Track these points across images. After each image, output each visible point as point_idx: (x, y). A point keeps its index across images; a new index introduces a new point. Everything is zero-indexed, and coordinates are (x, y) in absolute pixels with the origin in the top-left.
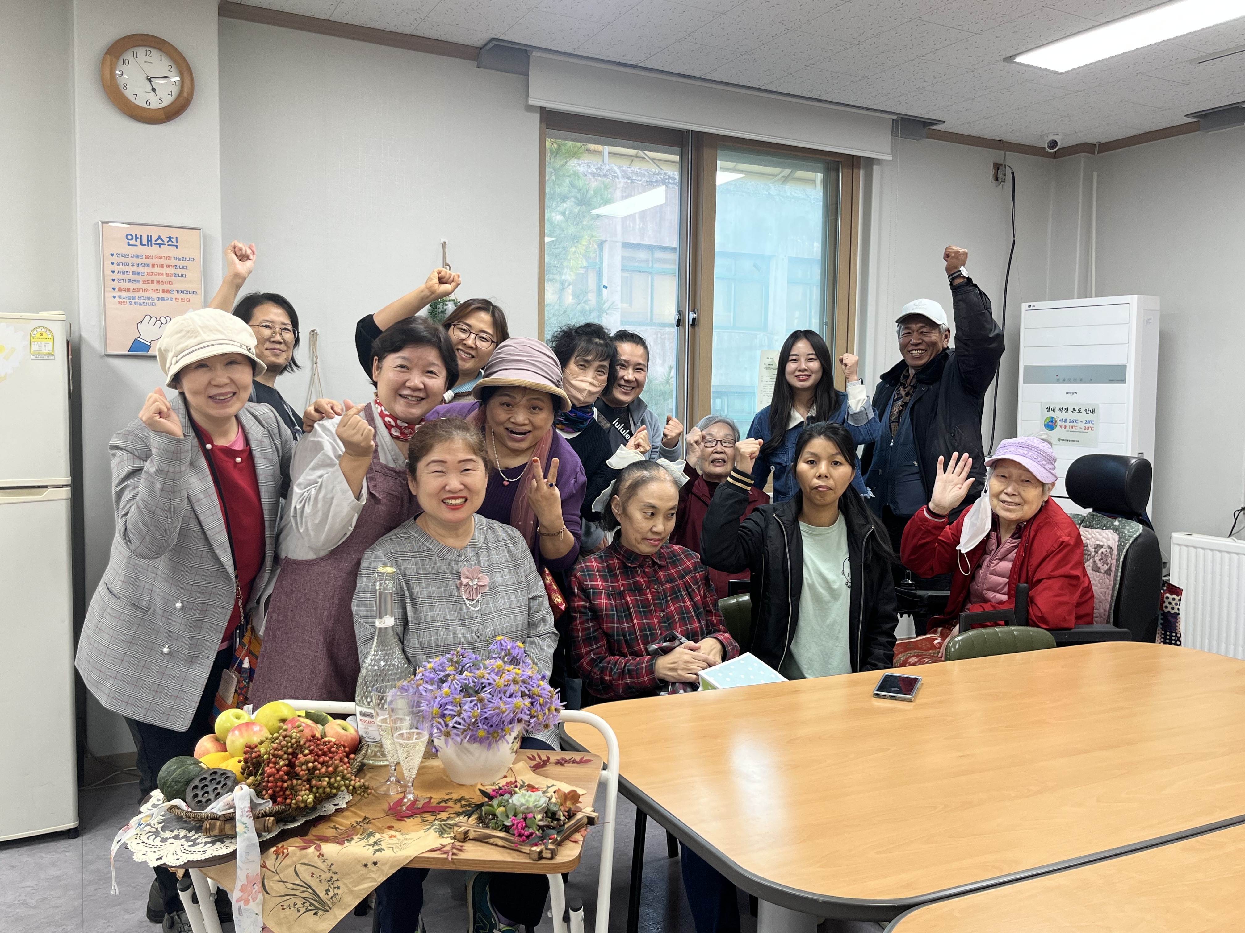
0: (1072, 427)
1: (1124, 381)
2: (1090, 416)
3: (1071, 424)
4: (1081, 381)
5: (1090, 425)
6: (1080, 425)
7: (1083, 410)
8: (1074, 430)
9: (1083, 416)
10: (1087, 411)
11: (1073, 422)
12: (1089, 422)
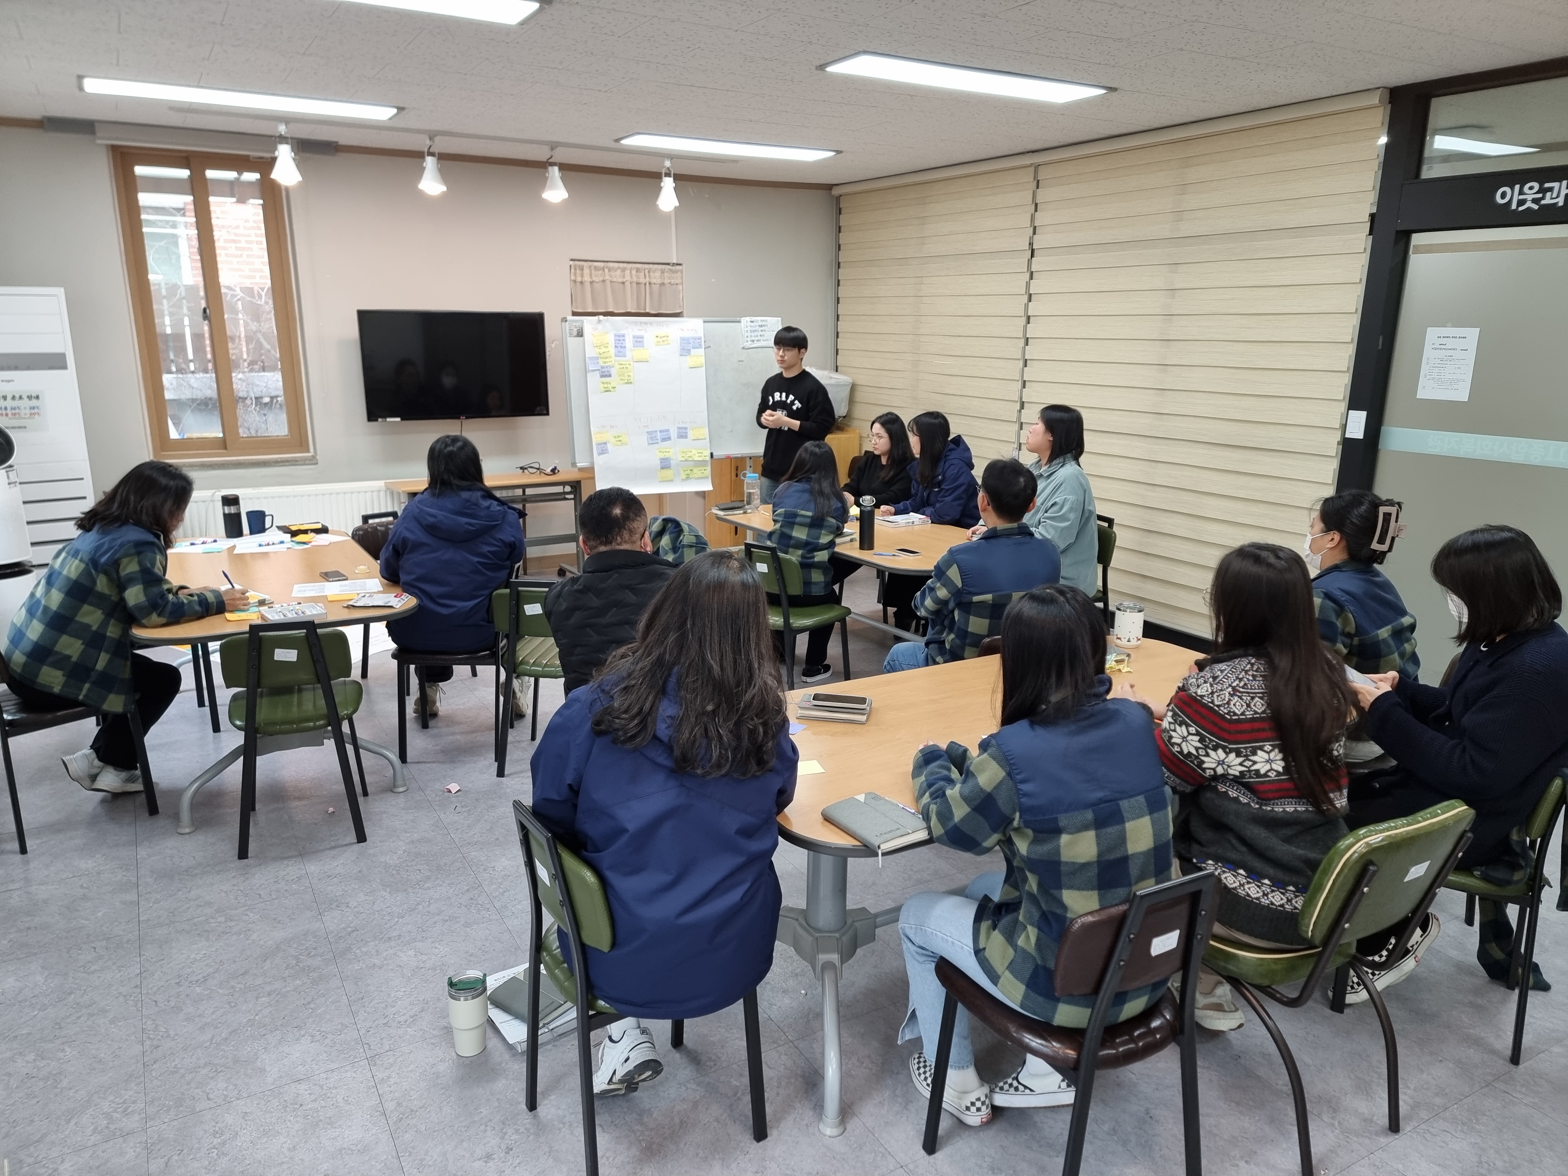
0: (15, 414)
1: (64, 367)
2: (34, 403)
3: (13, 412)
4: (16, 368)
5: (36, 411)
6: (23, 412)
7: (24, 397)
8: (17, 416)
9: (26, 403)
10: (30, 398)
11: (15, 409)
12: (34, 408)
